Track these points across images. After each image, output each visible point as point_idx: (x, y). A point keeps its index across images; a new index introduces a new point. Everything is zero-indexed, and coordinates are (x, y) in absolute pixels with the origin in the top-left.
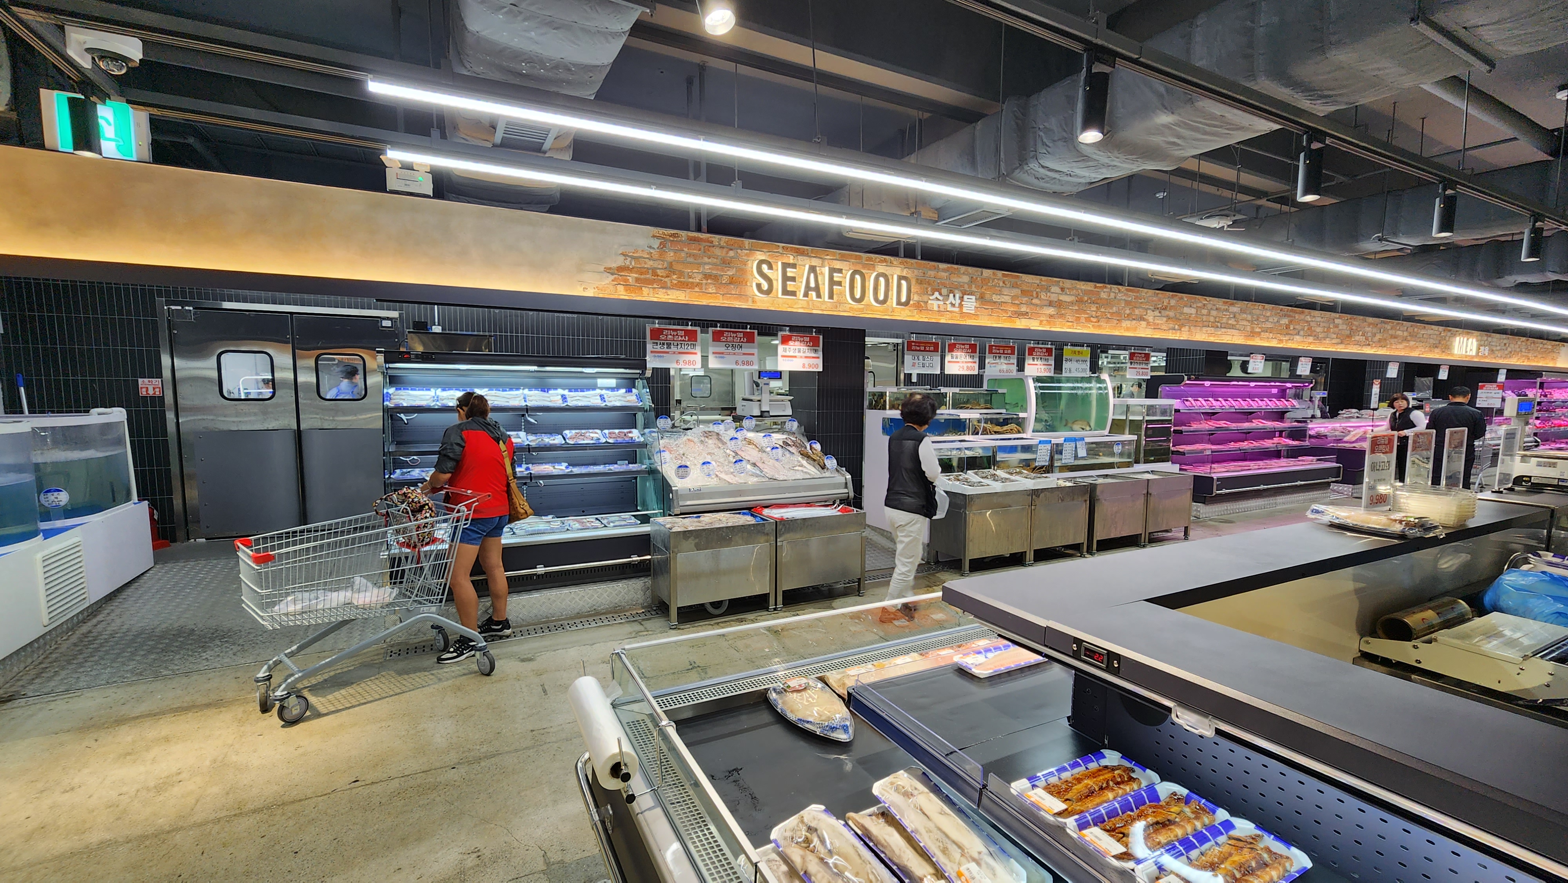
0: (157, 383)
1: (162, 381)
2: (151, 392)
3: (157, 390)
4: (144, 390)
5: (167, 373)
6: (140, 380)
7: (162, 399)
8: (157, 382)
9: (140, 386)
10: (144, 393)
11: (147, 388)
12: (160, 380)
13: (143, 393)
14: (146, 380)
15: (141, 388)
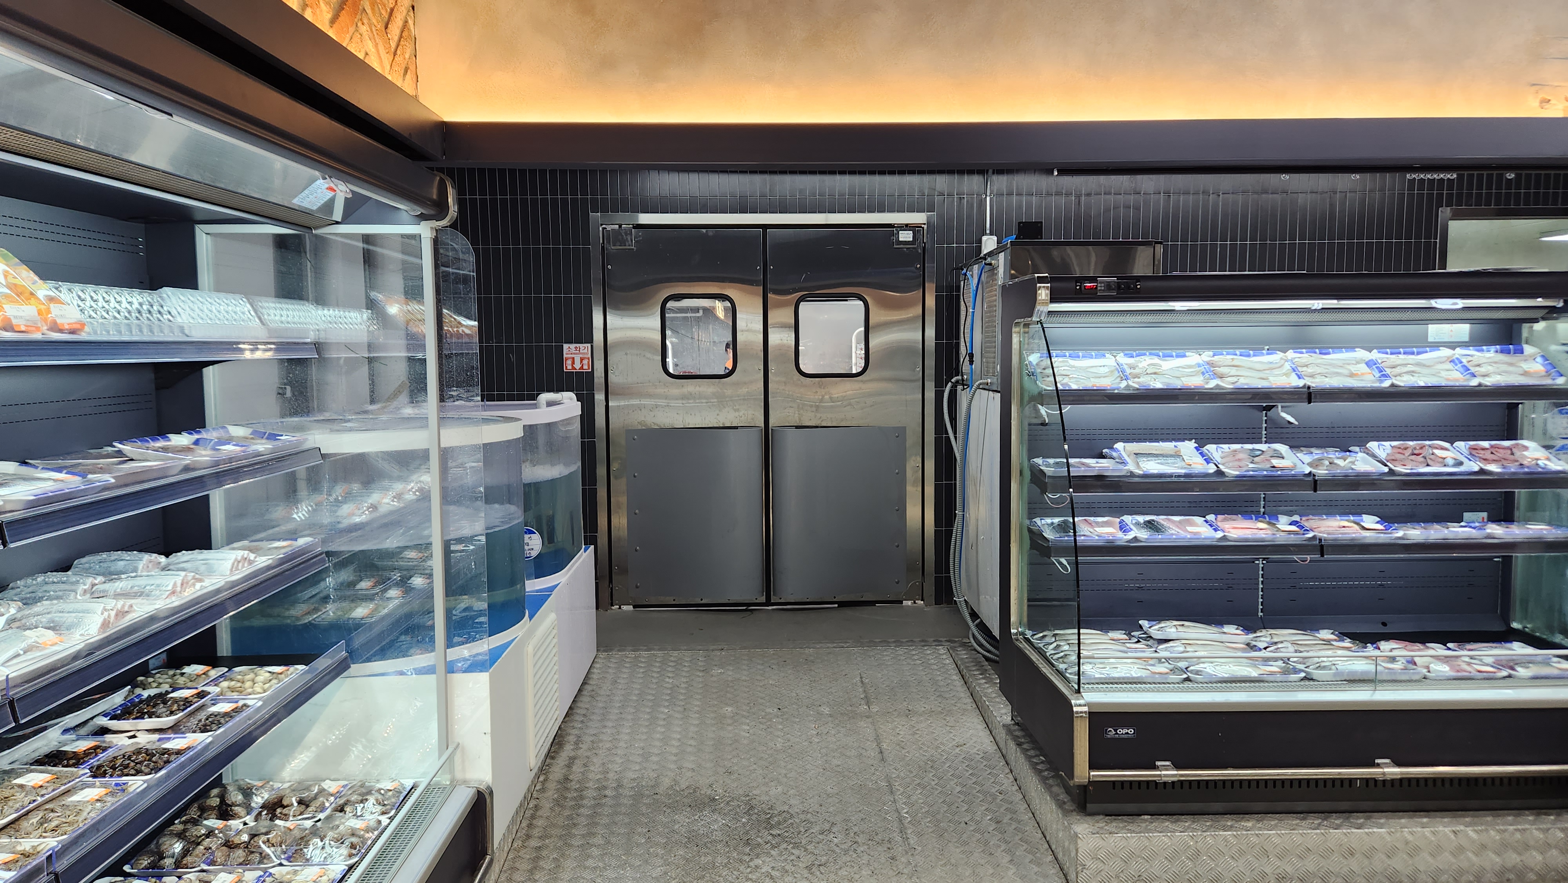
0: (586, 351)
1: (592, 346)
2: (577, 366)
3: (585, 362)
4: (569, 362)
5: (598, 336)
6: (566, 346)
7: (591, 375)
8: (585, 348)
9: (565, 356)
10: (570, 367)
11: (573, 358)
12: (589, 345)
13: (568, 366)
14: (573, 346)
15: (567, 359)
